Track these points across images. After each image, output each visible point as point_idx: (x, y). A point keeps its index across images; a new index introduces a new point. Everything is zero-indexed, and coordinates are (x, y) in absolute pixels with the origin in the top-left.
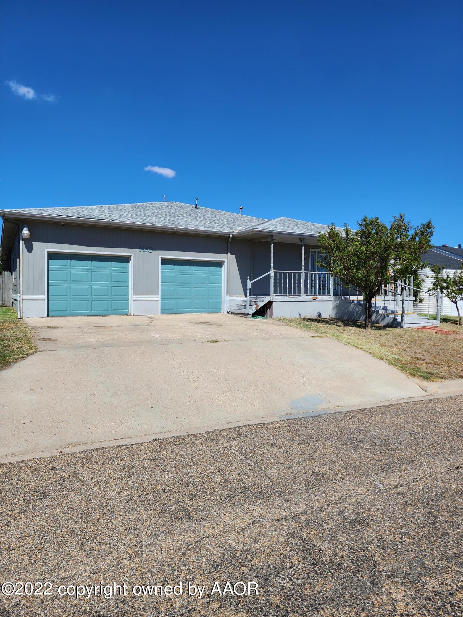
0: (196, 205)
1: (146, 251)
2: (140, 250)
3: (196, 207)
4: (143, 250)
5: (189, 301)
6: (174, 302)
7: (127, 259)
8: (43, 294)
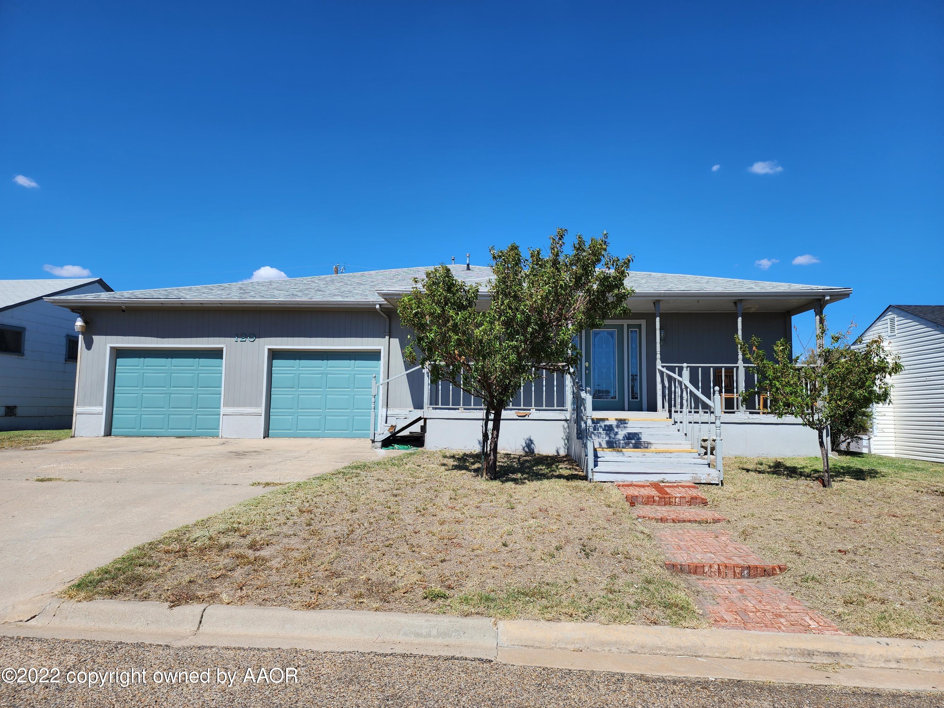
0: (468, 265)
1: (244, 340)
2: (235, 339)
3: (468, 269)
4: (240, 339)
5: (319, 417)
6: (292, 419)
7: (217, 354)
8: (101, 405)
